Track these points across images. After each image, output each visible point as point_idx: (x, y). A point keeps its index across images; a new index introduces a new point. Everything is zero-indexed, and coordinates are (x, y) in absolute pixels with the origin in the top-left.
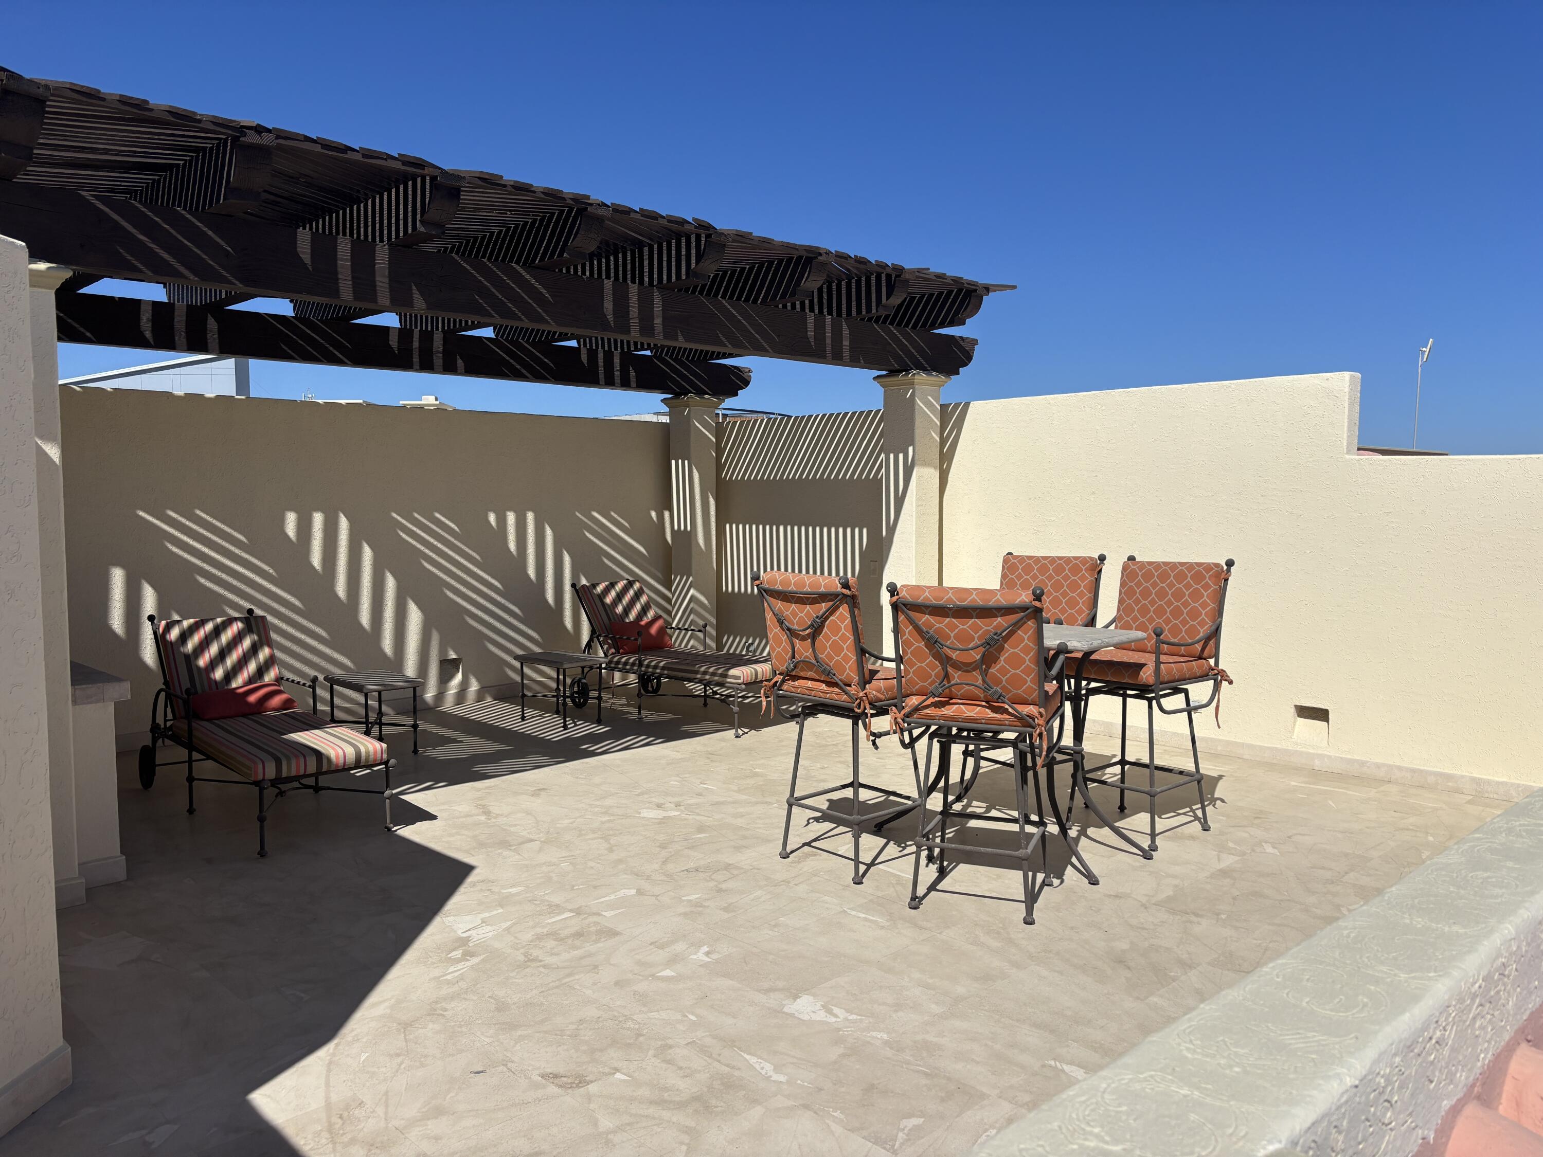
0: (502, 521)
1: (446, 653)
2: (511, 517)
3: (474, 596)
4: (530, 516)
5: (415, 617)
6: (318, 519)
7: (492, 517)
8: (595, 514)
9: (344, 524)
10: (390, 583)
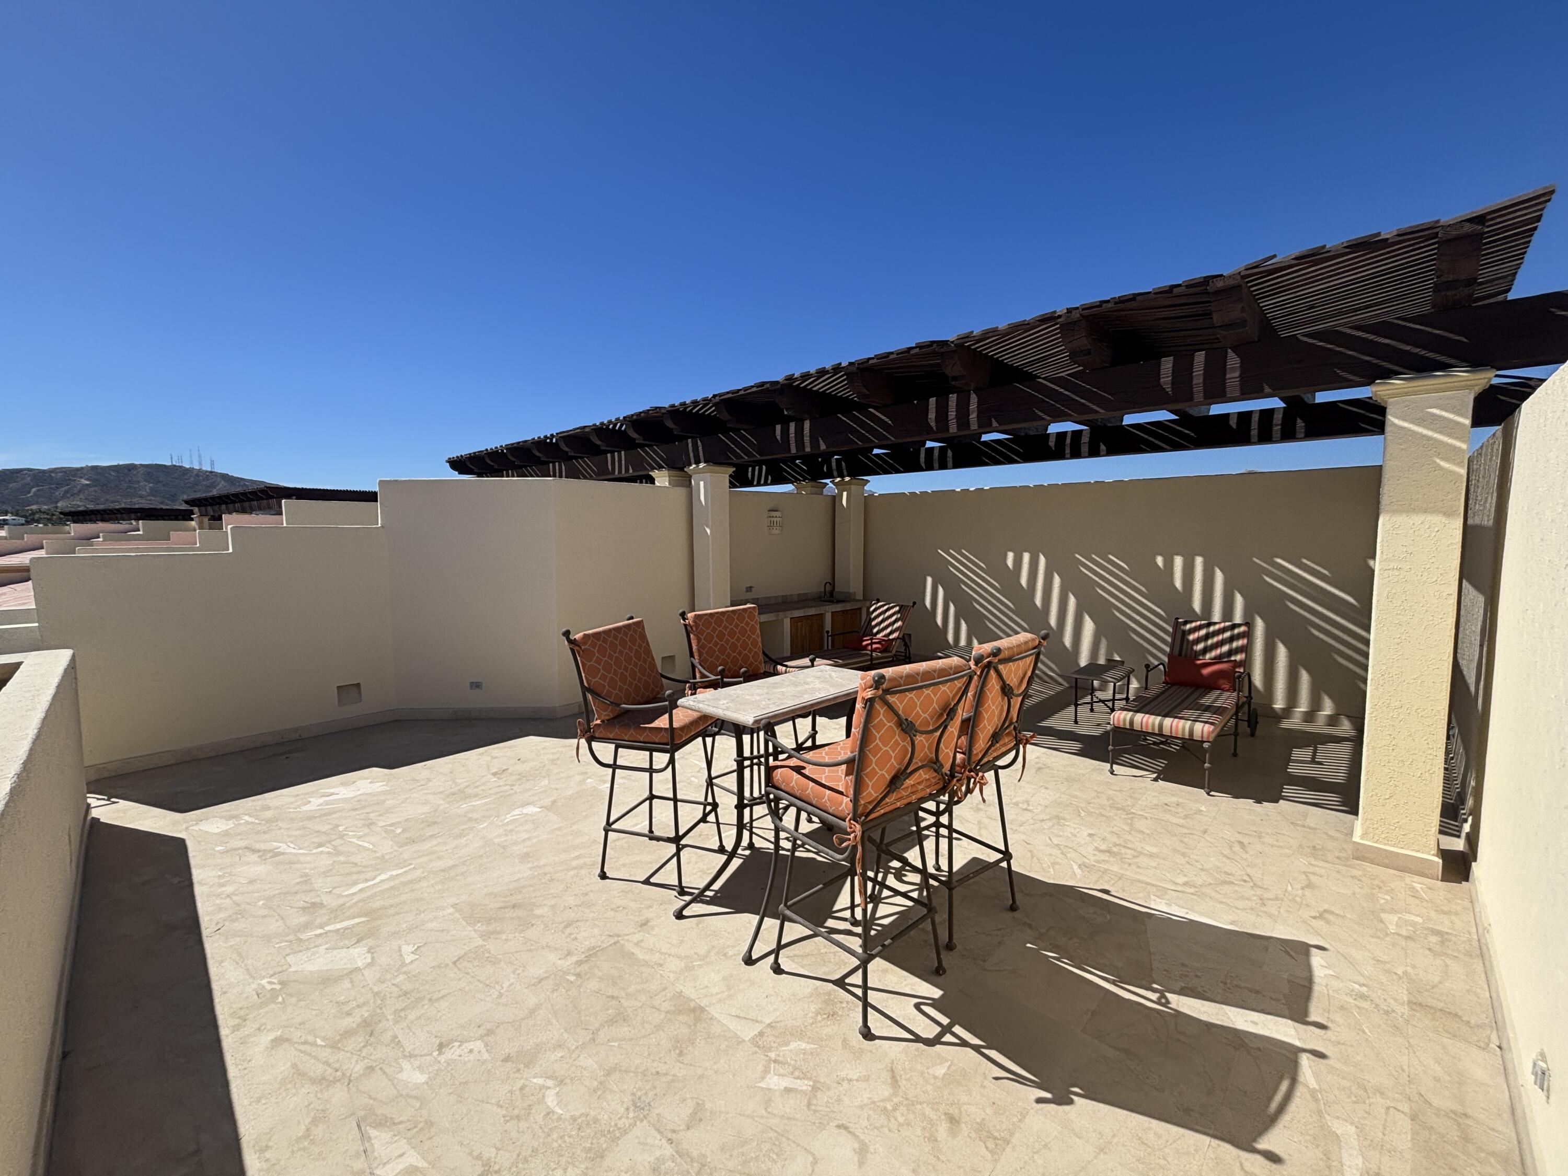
0: (1169, 564)
1: (1112, 655)
2: (1178, 561)
3: (1138, 618)
4: (1199, 561)
5: (1089, 626)
6: (1026, 557)
7: (1160, 560)
8: (1279, 561)
9: (1042, 560)
10: (1072, 601)
